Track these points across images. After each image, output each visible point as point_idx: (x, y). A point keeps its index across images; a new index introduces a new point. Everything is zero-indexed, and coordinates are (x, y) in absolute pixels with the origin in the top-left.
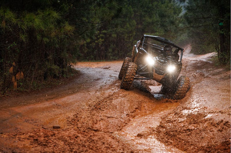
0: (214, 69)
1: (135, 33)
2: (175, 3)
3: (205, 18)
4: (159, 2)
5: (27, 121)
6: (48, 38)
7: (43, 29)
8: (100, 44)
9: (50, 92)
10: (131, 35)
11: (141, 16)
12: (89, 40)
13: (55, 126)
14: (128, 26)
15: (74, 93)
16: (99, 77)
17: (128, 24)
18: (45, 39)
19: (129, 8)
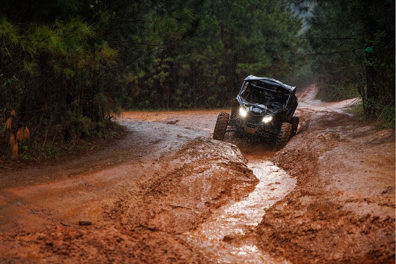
0: (356, 126)
1: (221, 63)
2: (292, 12)
3: (341, 39)
4: (264, 11)
5: (34, 212)
6: (73, 69)
7: (64, 53)
8: (161, 80)
9: (75, 162)
10: (214, 66)
12: (142, 74)
13: (83, 220)
14: (210, 50)
15: (116, 164)
16: (159, 138)
17: (210, 47)
18: (68, 70)
19: (212, 19)
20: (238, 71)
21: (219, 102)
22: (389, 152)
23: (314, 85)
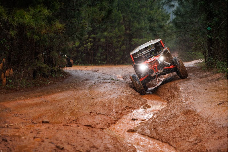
0: (202, 72)
1: (123, 38)
2: (164, 10)
3: (193, 23)
4: (147, 8)
5: (16, 115)
6: (39, 36)
7: (34, 25)
8: (89, 48)
9: (39, 90)
10: (119, 39)
11: (130, 21)
13: (44, 120)
14: (117, 31)
15: (63, 91)
16: (88, 78)
17: (117, 29)
18: (36, 36)
19: (118, 13)
20: (133, 43)
21: (122, 60)
22: (221, 85)
23: (176, 53)
